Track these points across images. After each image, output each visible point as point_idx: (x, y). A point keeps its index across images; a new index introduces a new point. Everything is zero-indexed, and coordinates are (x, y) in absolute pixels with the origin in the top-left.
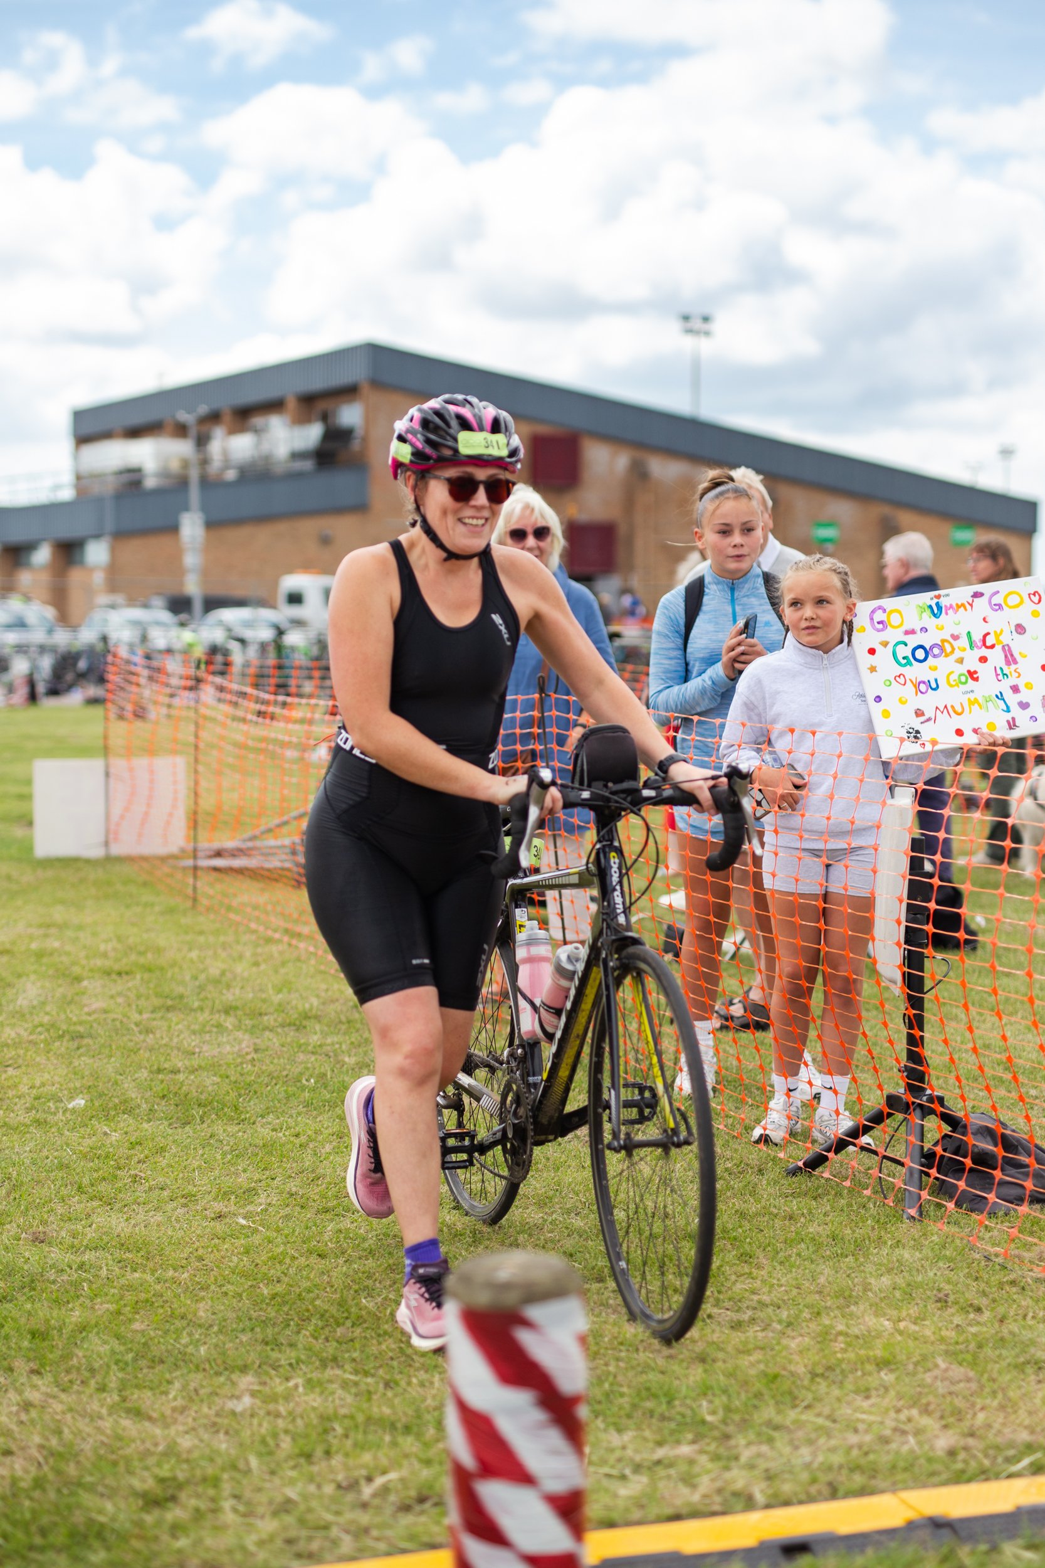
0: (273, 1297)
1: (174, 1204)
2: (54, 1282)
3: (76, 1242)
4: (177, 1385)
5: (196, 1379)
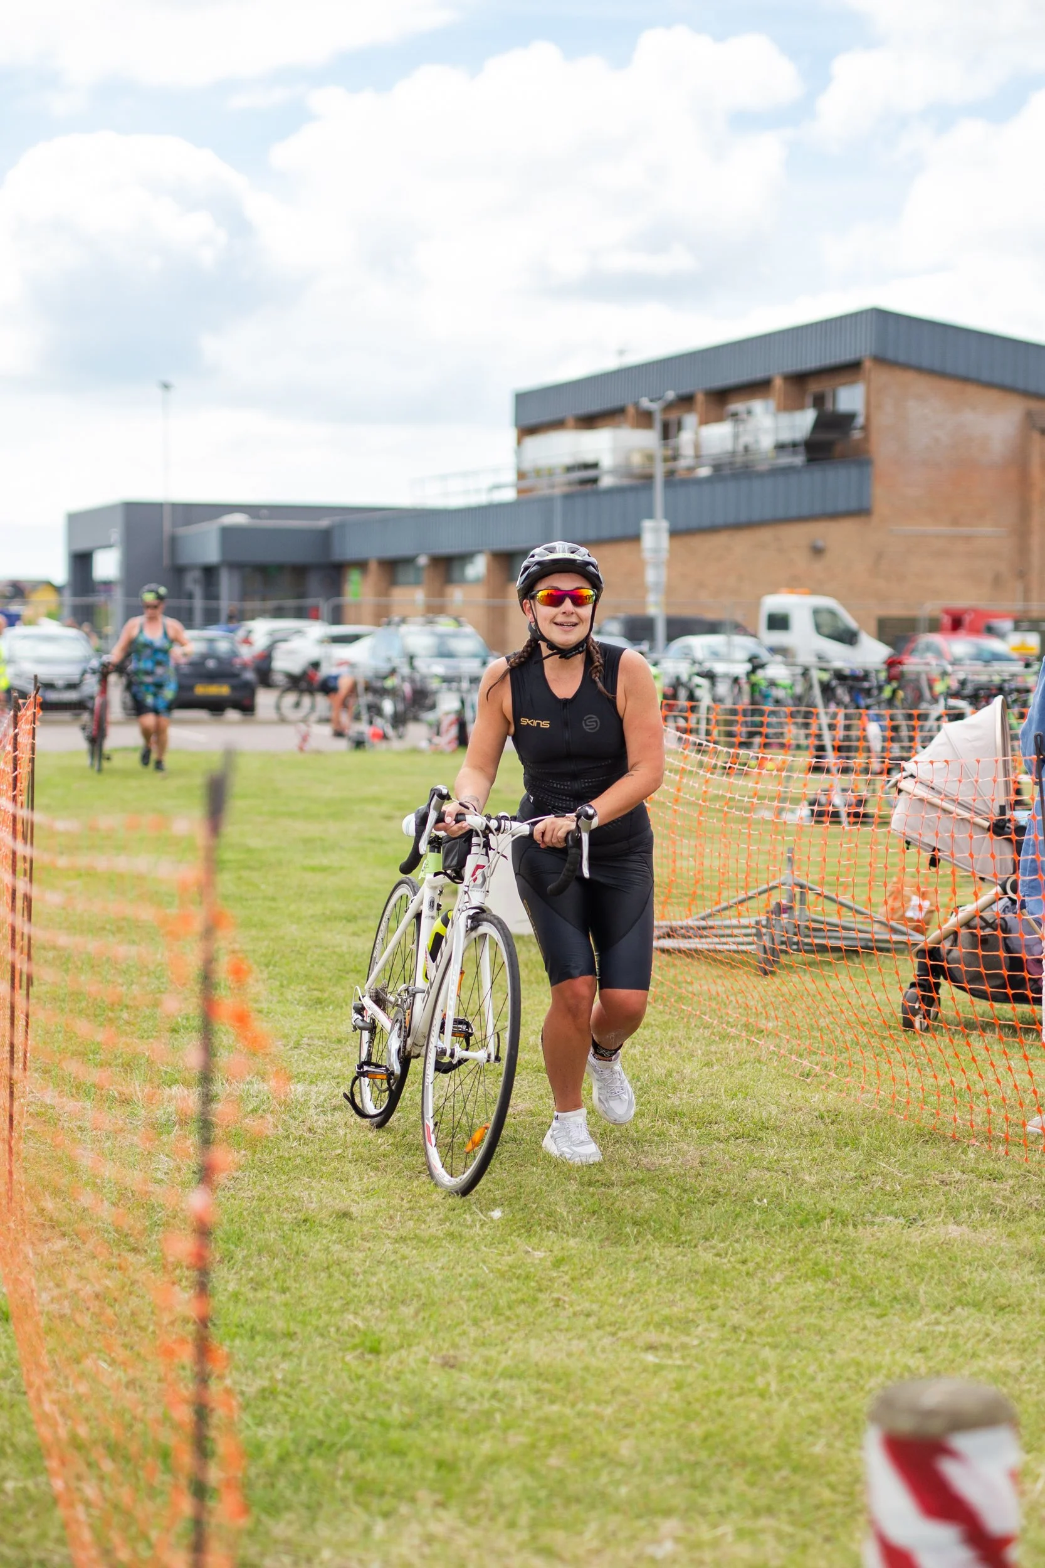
0: (706, 1438)
1: (600, 1333)
2: (464, 1410)
3: (489, 1369)
4: (593, 1526)
5: (614, 1521)
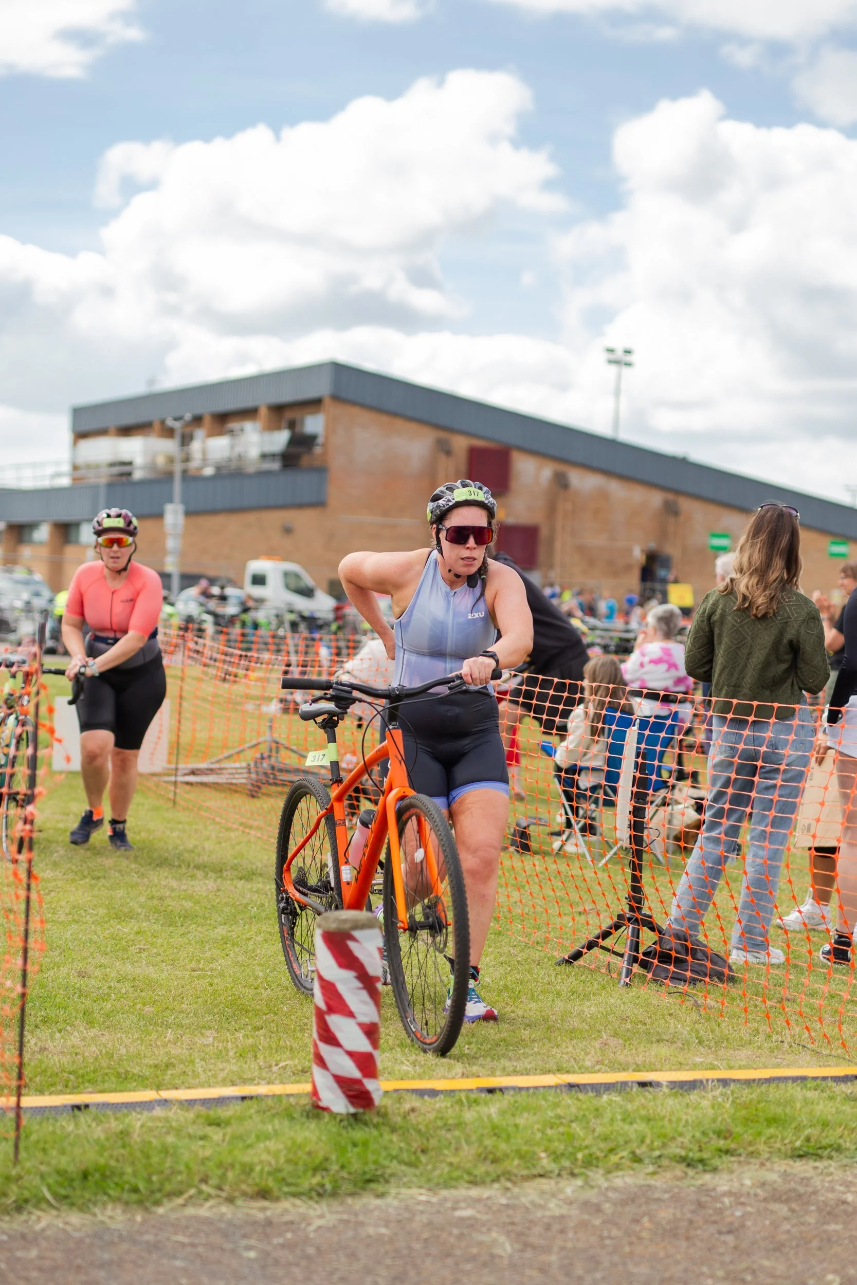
2: (94, 993)
3: (105, 977)
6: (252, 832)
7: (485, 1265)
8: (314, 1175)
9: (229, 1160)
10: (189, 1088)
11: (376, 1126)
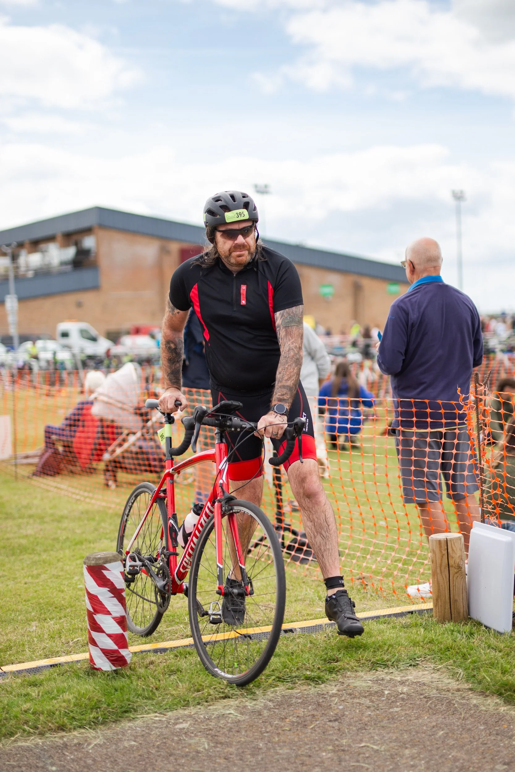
4: (11, 626)
5: (17, 625)
6: (63, 492)
7: (193, 759)
8: (92, 712)
9: (41, 709)
10: (20, 662)
11: (129, 677)
